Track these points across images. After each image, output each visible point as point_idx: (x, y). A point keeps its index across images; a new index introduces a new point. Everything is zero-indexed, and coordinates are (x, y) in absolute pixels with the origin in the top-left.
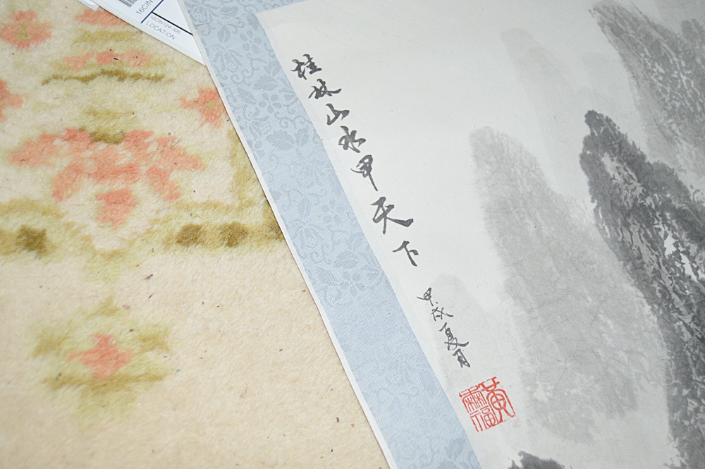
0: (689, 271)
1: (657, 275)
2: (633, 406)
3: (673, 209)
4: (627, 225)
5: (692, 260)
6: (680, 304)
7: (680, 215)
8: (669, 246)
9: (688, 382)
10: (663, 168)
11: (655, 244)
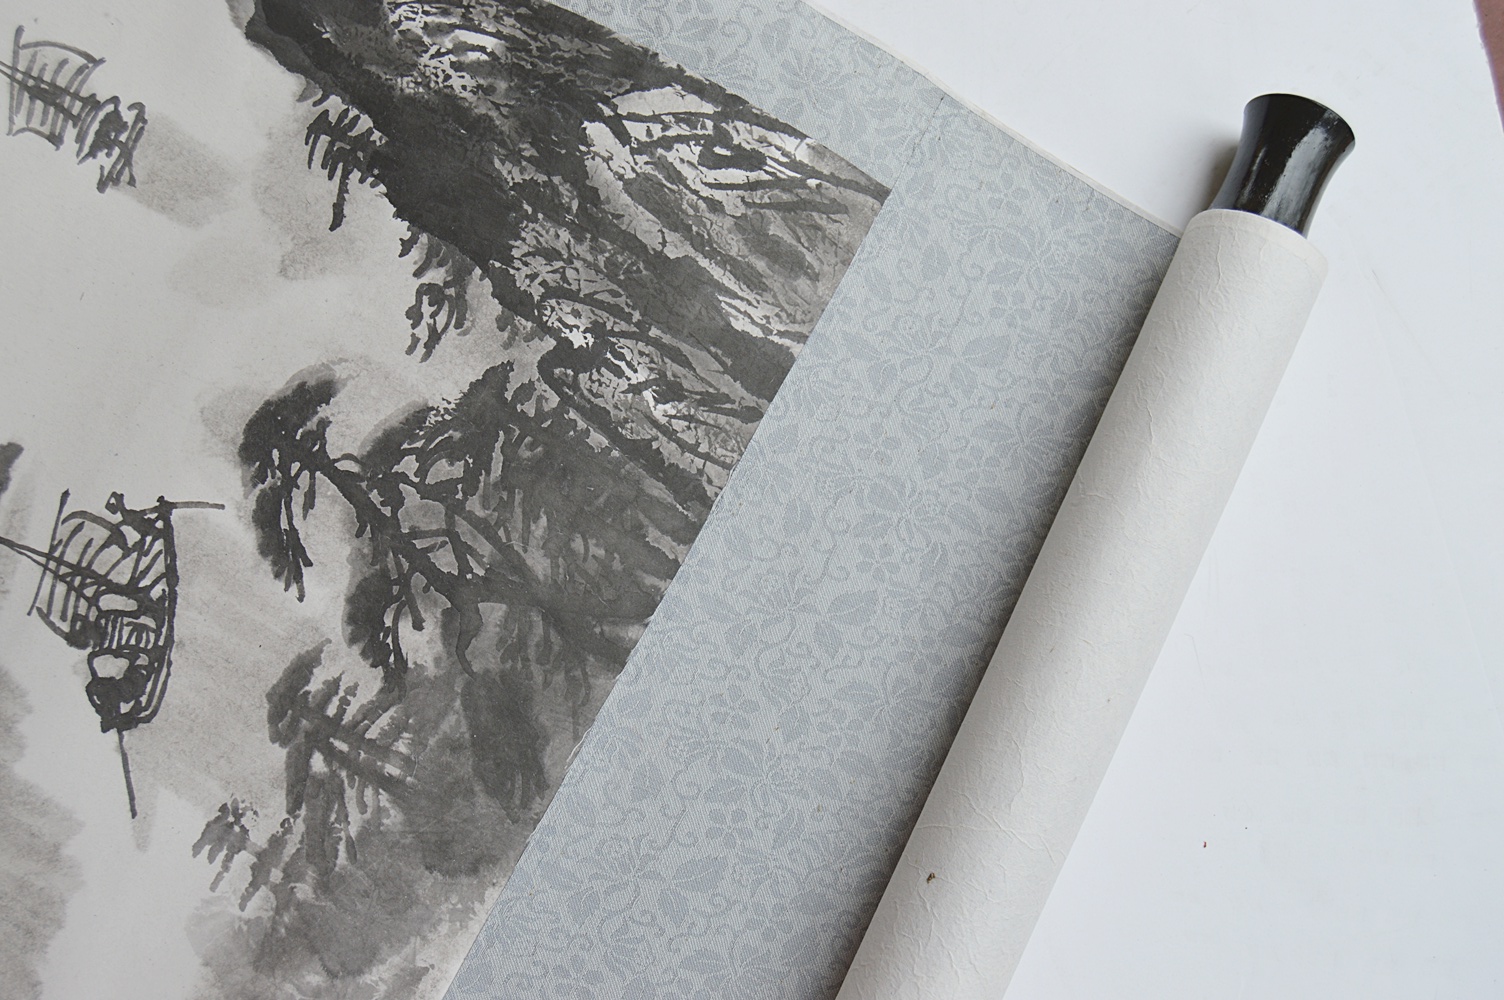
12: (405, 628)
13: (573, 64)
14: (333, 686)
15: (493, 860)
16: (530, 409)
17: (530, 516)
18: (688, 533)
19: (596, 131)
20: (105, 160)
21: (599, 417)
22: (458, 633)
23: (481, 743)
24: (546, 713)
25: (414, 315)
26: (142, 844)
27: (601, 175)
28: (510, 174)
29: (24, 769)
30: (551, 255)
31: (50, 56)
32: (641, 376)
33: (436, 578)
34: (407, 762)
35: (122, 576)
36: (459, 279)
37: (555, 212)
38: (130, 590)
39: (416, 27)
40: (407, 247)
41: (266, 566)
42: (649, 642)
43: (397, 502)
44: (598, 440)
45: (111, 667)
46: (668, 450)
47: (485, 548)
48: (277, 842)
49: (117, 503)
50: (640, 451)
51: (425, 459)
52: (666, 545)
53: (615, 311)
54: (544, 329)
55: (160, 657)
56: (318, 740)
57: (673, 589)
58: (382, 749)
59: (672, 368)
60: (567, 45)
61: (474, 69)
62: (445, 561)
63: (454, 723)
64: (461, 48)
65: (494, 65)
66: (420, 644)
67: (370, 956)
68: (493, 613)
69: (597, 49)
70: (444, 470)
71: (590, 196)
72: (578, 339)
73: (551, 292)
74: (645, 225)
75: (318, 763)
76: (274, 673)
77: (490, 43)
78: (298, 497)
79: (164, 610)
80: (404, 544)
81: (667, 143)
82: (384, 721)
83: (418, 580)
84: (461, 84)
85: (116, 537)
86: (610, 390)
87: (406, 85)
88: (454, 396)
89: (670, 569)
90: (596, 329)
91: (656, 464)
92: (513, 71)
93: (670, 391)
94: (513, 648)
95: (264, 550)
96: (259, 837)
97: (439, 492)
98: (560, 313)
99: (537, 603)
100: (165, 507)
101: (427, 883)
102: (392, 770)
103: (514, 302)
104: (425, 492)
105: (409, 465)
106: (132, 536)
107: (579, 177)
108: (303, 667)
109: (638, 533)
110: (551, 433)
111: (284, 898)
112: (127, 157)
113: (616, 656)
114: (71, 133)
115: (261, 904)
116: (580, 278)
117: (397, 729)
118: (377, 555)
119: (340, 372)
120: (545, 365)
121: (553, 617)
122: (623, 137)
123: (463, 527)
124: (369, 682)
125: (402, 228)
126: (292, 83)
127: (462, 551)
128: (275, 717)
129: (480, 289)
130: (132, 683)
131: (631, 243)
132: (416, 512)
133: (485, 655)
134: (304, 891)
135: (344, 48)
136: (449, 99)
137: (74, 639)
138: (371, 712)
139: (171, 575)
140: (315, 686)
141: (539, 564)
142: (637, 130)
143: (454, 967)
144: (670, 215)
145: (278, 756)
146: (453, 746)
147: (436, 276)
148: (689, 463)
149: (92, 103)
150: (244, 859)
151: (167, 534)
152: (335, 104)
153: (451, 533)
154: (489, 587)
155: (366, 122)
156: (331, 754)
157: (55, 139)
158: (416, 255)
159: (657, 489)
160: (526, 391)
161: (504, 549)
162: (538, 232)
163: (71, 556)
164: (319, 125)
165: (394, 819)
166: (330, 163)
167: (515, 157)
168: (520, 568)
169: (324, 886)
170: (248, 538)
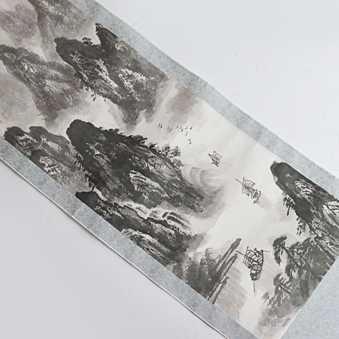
0: (32, 71)
1: (25, 76)
2: (27, 107)
3: (25, 57)
4: (15, 67)
5: (32, 68)
6: (31, 80)
7: (27, 58)
8: (26, 67)
9: (38, 96)
10: (20, 48)
11: (23, 68)
12: (293, 272)
13: (322, 196)
14: (282, 279)
15: (300, 305)
16: (312, 244)
17: (311, 259)
18: (331, 264)
19: (324, 206)
20: (255, 199)
21: (322, 247)
22: (300, 274)
23: (301, 289)
24: (310, 286)
25: (298, 229)
26: (255, 296)
27: (325, 213)
28: (313, 211)
29: (241, 284)
30: (317, 223)
31: (248, 182)
32: (328, 242)
33: (298, 266)
34: (292, 290)
35: (256, 260)
36: (305, 225)
37: (318, 217)
38: (257, 262)
39: (300, 186)
40: (298, 219)
41: (275, 261)
42: (324, 278)
43: (293, 255)
44: (321, 250)
45: (254, 272)
46: (331, 252)
47: (305, 262)
48: (273, 298)
49: (255, 249)
50: (327, 252)
51: (298, 249)
52: (329, 265)
53: (325, 232)
54: (315, 233)
55: (260, 271)
56: (279, 286)
57: (329, 271)
58: (288, 288)
59: (332, 241)
60: (321, 193)
61: (308, 195)
62: (299, 264)
63: (298, 286)
64: (306, 191)
65: (311, 195)
66: (295, 275)
67: (284, 316)
68: (305, 271)
69: (326, 195)
70: (300, 251)
71: (323, 216)
72: (320, 235)
73: (317, 228)
74: (330, 221)
75: (279, 289)
76: (275, 276)
77: (311, 191)
78: (280, 252)
79: (261, 265)
80: (294, 261)
81: (334, 209)
82: (289, 284)
83: (295, 266)
84: (306, 197)
85: (255, 254)
86: (323, 243)
87: (298, 195)
88: (303, 241)
89: (329, 269)
90: (322, 234)
91: (328, 254)
92: (314, 196)
93: (331, 244)
94: (307, 277)
95: (275, 259)
96: (270, 298)
97: (300, 254)
98: (317, 231)
99: (310, 271)
100: (262, 251)
101: (292, 307)
102: (289, 291)
103: (312, 229)
104: (297, 254)
105: (296, 250)
106: (258, 254)
107: (322, 213)
108: (279, 275)
109: (325, 263)
110: (315, 248)
111: (273, 306)
112: (258, 198)
113: (320, 280)
114: (250, 194)
115: (270, 306)
116: (321, 227)
117: (291, 285)
118: (290, 262)
119: (287, 236)
120: (315, 238)
121: (312, 273)
122: (328, 208)
123: (302, 259)
124: (288, 279)
125: (297, 217)
126: (282, 192)
127: (302, 263)
128: (274, 281)
129: (307, 226)
130: (256, 274)
131: (328, 223)
132: (296, 256)
133: (303, 277)
134: (276, 305)
135: (289, 188)
136: (304, 198)
137: (249, 267)
138: (287, 283)
139: (263, 260)
140: (280, 278)
141: (311, 266)
142: (330, 207)
143: (294, 319)
144: (334, 220)
145: (274, 287)
146: (297, 289)
147: (301, 224)
148: (333, 254)
149: (253, 190)
150: (268, 300)
151: (262, 255)
152: (288, 196)
153: (300, 260)
154: (304, 268)
155: (292, 200)
156: (281, 288)
157: (248, 195)
158: (299, 221)
159: (328, 257)
160: (312, 242)
161: (307, 263)
162: (315, 220)
163: (249, 256)
164: (285, 199)
165: (289, 297)
166: (287, 205)
167: (313, 209)
168: (309, 266)
169: (279, 305)
170: (273, 257)
